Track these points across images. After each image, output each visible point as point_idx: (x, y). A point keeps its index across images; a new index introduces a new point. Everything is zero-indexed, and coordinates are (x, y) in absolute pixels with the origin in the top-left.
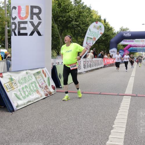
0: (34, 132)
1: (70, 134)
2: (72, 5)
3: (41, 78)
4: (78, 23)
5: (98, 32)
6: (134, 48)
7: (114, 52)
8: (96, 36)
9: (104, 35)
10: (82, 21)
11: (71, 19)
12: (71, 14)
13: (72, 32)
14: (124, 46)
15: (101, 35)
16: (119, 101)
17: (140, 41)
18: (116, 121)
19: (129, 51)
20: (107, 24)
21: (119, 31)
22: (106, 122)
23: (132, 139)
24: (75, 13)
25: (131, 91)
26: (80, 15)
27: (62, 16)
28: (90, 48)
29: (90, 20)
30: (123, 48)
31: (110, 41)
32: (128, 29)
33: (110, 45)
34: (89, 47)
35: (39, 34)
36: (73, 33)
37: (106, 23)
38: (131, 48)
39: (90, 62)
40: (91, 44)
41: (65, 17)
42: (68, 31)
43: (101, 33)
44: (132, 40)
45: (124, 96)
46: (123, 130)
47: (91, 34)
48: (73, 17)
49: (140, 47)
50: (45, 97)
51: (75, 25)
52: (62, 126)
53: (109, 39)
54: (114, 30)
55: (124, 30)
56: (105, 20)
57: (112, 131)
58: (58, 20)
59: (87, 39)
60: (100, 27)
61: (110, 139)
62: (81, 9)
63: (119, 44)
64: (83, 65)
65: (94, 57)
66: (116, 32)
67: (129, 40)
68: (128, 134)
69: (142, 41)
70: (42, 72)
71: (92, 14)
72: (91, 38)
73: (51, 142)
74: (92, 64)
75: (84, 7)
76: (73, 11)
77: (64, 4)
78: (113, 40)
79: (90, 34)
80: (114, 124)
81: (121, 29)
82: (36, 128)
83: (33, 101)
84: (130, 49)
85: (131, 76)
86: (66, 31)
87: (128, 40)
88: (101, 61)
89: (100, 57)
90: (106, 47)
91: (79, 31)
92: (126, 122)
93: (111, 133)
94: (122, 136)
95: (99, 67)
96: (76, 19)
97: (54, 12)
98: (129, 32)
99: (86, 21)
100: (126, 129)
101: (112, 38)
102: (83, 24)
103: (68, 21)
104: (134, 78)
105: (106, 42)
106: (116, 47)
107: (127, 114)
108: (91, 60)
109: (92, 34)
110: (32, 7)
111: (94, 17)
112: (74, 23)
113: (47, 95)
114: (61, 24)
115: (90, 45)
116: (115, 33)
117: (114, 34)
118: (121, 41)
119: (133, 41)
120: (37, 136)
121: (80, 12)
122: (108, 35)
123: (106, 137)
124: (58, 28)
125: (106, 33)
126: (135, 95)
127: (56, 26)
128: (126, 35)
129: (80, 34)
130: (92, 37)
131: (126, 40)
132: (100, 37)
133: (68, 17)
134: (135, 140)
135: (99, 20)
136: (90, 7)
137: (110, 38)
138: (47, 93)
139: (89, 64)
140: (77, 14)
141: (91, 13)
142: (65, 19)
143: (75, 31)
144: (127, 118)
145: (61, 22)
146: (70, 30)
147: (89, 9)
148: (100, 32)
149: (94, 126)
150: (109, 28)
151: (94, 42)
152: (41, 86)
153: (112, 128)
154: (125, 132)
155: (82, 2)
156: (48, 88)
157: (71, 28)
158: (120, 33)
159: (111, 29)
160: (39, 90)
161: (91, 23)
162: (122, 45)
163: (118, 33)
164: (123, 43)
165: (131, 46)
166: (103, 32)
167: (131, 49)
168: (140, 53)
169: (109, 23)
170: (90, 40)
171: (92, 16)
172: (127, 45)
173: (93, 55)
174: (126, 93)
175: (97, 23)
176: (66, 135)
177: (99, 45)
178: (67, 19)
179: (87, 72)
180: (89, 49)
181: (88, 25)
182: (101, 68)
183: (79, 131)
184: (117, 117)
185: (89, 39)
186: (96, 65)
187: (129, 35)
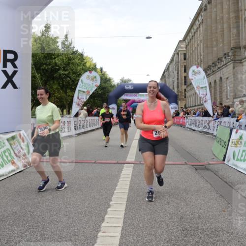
0: (7, 216)
1: (55, 217)
2: (60, 50)
3: (18, 144)
4: (66, 73)
5: (93, 84)
7: (113, 108)
8: (90, 89)
9: (100, 87)
10: (72, 70)
11: (57, 67)
12: (58, 61)
13: (59, 83)
14: (126, 101)
15: (96, 88)
16: (118, 171)
17: (145, 95)
18: (114, 197)
19: (132, 107)
20: (104, 75)
22: (102, 199)
23: (134, 218)
24: (63, 59)
25: (134, 158)
26: (69, 63)
27: (46, 64)
28: (83, 103)
29: (82, 69)
32: (130, 81)
34: (81, 102)
35: (15, 87)
36: (61, 85)
37: (103, 73)
38: (134, 103)
39: (82, 122)
40: (85, 99)
41: (50, 65)
42: (54, 82)
43: (96, 86)
44: (135, 94)
45: (125, 164)
46: (123, 208)
47: (83, 86)
48: (61, 64)
50: (23, 169)
51: (63, 75)
52: (44, 207)
53: (108, 93)
54: (113, 81)
55: (125, 82)
56: (101, 69)
57: (109, 209)
58: (41, 68)
59: (79, 93)
60: (95, 77)
61: (106, 220)
62: (71, 55)
63: (120, 99)
64: (74, 126)
65: (87, 115)
66: (116, 84)
67: (132, 94)
68: (129, 212)
70: (18, 136)
71: (85, 61)
72: (84, 92)
73: (30, 228)
74: (85, 124)
75: (75, 53)
76: (61, 57)
77: (49, 48)
78: (111, 94)
80: (111, 201)
81: (122, 80)
82: (10, 211)
83: (6, 175)
84: (133, 105)
85: (135, 138)
86: (51, 82)
87: (130, 94)
89: (95, 115)
91: (69, 83)
92: (126, 197)
93: (108, 213)
94: (122, 215)
95: (94, 128)
96: (64, 67)
97: (36, 59)
98: (132, 84)
99: (77, 69)
100: (126, 206)
101: (111, 91)
102: (74, 73)
103: (55, 70)
105: (104, 96)
106: (116, 103)
107: (128, 187)
109: (85, 86)
110: (6, 52)
111: (88, 65)
112: (61, 72)
113: (25, 166)
114: (45, 74)
115: (82, 100)
116: (114, 86)
118: (122, 95)
119: (136, 96)
120: (11, 221)
121: (70, 59)
122: (106, 88)
123: (101, 218)
124: (41, 79)
125: (103, 84)
126: (138, 162)
127: (38, 76)
128: (128, 88)
129: (70, 86)
130: (85, 90)
131: (127, 94)
132: (96, 90)
133: (54, 65)
134: (136, 219)
135: (94, 68)
136: (83, 52)
137: (109, 91)
138: (26, 164)
139: (82, 125)
140: (65, 61)
141: (84, 59)
142: (50, 67)
143: (63, 83)
144: (127, 192)
145: (45, 71)
146: (57, 81)
147: (81, 55)
148: (95, 84)
149: (86, 205)
150: (106, 78)
151: (88, 97)
152: (18, 154)
153: (109, 206)
154: (126, 210)
155: (72, 47)
156: (26, 158)
157: (57, 79)
159: (109, 80)
160: (15, 160)
161: (84, 73)
163: (118, 85)
164: (124, 97)
165: (134, 101)
166: (98, 83)
169: (107, 73)
171: (85, 63)
172: (130, 100)
174: (128, 160)
175: (91, 73)
176: (50, 218)
177: (94, 100)
178: (53, 67)
179: (79, 134)
180: (81, 106)
181: (80, 75)
182: (97, 129)
183: (66, 212)
184: (115, 192)
185: (81, 93)
186: (91, 126)
187: (131, 88)
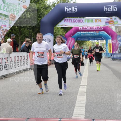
5: (19, 4)
6: (84, 32)
7: (48, 40)
14: (66, 29)
15: (24, 10)
17: (94, 21)
19: (74, 38)
21: (56, 2)
25: (84, 113)
28: (5, 33)
30: (64, 33)
31: (40, 20)
33: (41, 28)
34: (3, 32)
38: (78, 32)
39: (4, 60)
43: (24, 7)
47: (6, 8)
49: (93, 31)
63: (57, 26)
65: (12, 50)
66: (51, 4)
67: (75, 19)
69: (98, 21)
72: (6, 16)
78: (45, 19)
79: (4, 8)
84: (76, 34)
87: (72, 19)
88: (26, 58)
89: (23, 51)
90: (33, 31)
98: (74, 4)
101: (45, 14)
104: (86, 87)
106: (52, 32)
108: (7, 56)
109: (8, 7)
115: (4, 28)
116: (49, 6)
117: (47, 8)
118: (61, 21)
119: (81, 21)
128: (69, 10)
130: (8, 14)
131: (68, 19)
148: (22, 4)
158: (58, 5)
162: (62, 27)
163: (54, 5)
164: (64, 23)
165: (77, 30)
166: (27, 4)
167: (78, 35)
168: (93, 41)
170: (4, 19)
172: (71, 28)
173: (11, 47)
180: (3, 36)
182: (26, 70)
185: (3, 17)
186: (17, 66)
187: (74, 9)
